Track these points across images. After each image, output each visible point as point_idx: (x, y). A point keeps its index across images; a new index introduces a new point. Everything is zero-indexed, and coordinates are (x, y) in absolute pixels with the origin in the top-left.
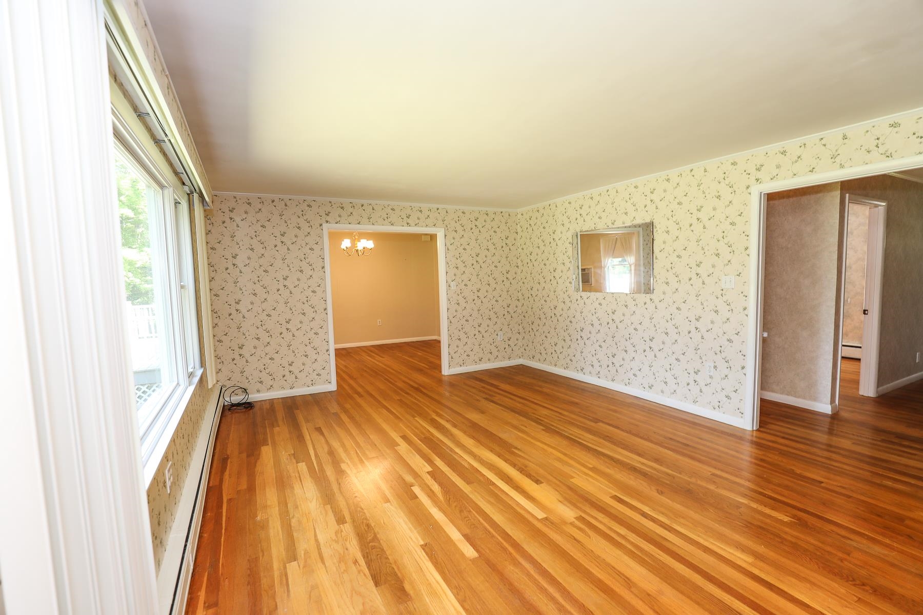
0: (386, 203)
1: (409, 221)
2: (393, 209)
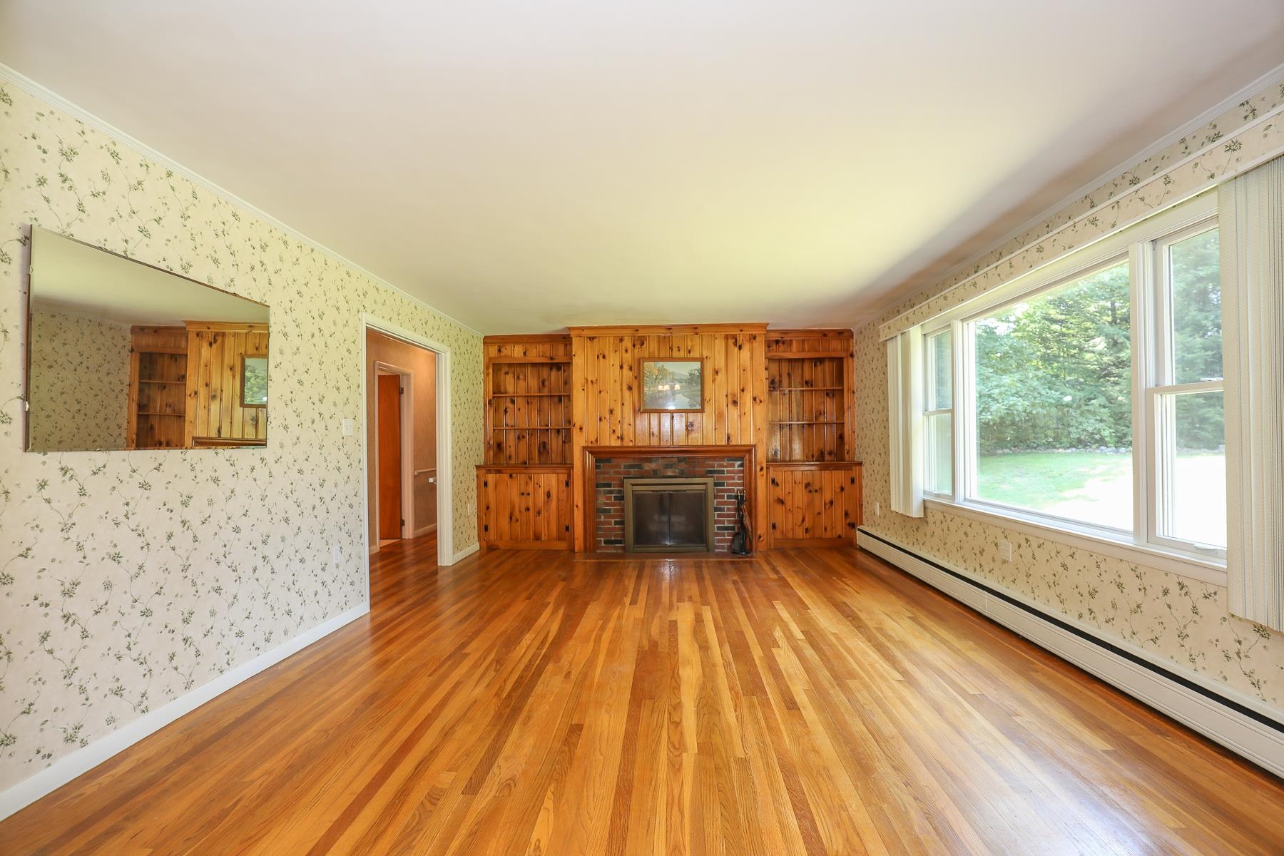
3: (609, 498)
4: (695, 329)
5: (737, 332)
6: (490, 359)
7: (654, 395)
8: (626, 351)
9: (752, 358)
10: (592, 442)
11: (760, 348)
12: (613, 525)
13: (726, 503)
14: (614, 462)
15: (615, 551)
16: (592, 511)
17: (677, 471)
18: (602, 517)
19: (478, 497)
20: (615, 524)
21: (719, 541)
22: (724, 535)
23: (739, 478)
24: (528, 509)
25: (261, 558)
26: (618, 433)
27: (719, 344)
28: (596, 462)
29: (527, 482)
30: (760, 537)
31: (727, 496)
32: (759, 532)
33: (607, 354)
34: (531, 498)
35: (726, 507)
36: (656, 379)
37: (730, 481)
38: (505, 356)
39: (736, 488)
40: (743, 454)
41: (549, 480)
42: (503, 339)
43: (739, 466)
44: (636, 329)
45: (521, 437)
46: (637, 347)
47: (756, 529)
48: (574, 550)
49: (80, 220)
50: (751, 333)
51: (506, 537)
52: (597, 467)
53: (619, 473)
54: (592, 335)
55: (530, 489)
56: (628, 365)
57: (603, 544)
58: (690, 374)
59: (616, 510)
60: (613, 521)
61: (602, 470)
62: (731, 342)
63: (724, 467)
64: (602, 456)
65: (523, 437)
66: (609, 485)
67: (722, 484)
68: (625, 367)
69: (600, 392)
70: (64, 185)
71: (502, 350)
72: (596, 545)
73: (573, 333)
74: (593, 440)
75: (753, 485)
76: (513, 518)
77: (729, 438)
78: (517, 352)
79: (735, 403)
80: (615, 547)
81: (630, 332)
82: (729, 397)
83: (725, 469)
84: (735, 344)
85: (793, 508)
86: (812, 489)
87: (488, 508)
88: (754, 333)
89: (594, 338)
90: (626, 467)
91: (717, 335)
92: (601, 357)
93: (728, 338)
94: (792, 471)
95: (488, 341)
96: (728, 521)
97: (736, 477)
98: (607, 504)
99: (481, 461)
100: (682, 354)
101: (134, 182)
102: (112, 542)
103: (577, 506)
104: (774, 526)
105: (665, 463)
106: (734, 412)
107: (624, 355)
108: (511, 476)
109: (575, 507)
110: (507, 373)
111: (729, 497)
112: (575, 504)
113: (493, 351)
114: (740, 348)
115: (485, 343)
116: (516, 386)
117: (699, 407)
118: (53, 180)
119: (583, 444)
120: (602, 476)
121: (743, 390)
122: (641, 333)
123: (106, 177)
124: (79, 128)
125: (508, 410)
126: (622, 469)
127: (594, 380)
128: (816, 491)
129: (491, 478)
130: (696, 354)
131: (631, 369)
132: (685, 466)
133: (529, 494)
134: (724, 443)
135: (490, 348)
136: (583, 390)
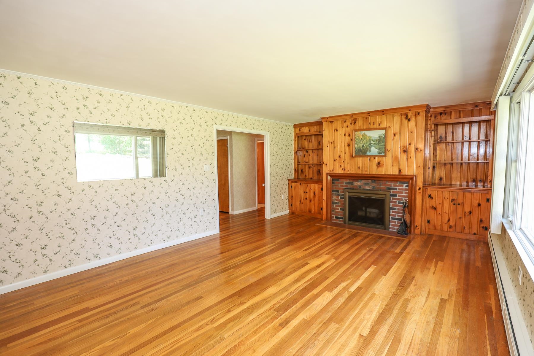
3: (338, 198)
4: (382, 112)
5: (407, 111)
6: (296, 134)
7: (360, 148)
8: (347, 127)
9: (416, 125)
10: (331, 171)
11: (421, 119)
12: (339, 210)
13: (397, 206)
14: (341, 181)
15: (340, 222)
16: (331, 203)
17: (371, 187)
18: (335, 206)
19: (289, 192)
20: (340, 210)
21: (392, 225)
22: (395, 222)
23: (406, 193)
24: (307, 199)
25: (165, 212)
26: (343, 167)
27: (396, 119)
28: (332, 180)
29: (306, 187)
30: (417, 226)
31: (398, 202)
32: (416, 224)
33: (338, 129)
34: (308, 194)
35: (397, 208)
36: (361, 140)
37: (400, 194)
38: (302, 132)
39: (403, 198)
40: (408, 180)
41: (315, 187)
42: (301, 125)
43: (406, 186)
44: (352, 115)
45: (310, 167)
46: (353, 124)
47: (414, 222)
48: (322, 219)
49: (91, 116)
50: (416, 111)
51: (298, 209)
52: (333, 183)
53: (342, 186)
54: (331, 120)
55: (308, 190)
56: (348, 134)
57: (335, 218)
58: (379, 137)
59: (341, 203)
60: (339, 208)
61: (335, 184)
62: (404, 117)
63: (397, 186)
64: (335, 177)
65: (311, 167)
66: (338, 191)
67: (396, 196)
68: (347, 134)
69: (335, 147)
70: (85, 108)
71: (301, 130)
72: (331, 218)
73: (323, 120)
74: (332, 170)
75: (413, 198)
76: (301, 202)
77: (400, 171)
78: (306, 130)
79: (405, 151)
80: (340, 220)
81: (349, 117)
82: (401, 148)
83: (398, 188)
84: (406, 118)
85: (442, 212)
86: (456, 203)
87: (292, 197)
88: (418, 111)
89: (333, 122)
90: (346, 183)
91: (396, 114)
92: (335, 130)
93: (402, 115)
94: (443, 191)
95: (295, 126)
96: (398, 215)
97: (404, 192)
98: (337, 200)
99: (292, 177)
100: (376, 126)
101: (108, 101)
102: (106, 206)
103: (324, 200)
104: (429, 222)
105: (365, 182)
106: (404, 157)
107: (346, 129)
108: (300, 184)
109: (323, 200)
110: (305, 139)
111: (399, 203)
112: (323, 199)
113: (297, 130)
114: (409, 120)
115: (294, 127)
116: (308, 145)
117: (383, 154)
118: (81, 107)
119: (327, 172)
120: (335, 187)
121: (410, 144)
122: (354, 117)
123: (98, 102)
124: (89, 90)
125: (305, 155)
126: (344, 184)
127: (332, 142)
128: (459, 204)
129: (293, 184)
130: (383, 126)
131: (349, 135)
132: (375, 184)
133: (307, 192)
134: (397, 173)
135: (296, 129)
136: (328, 146)
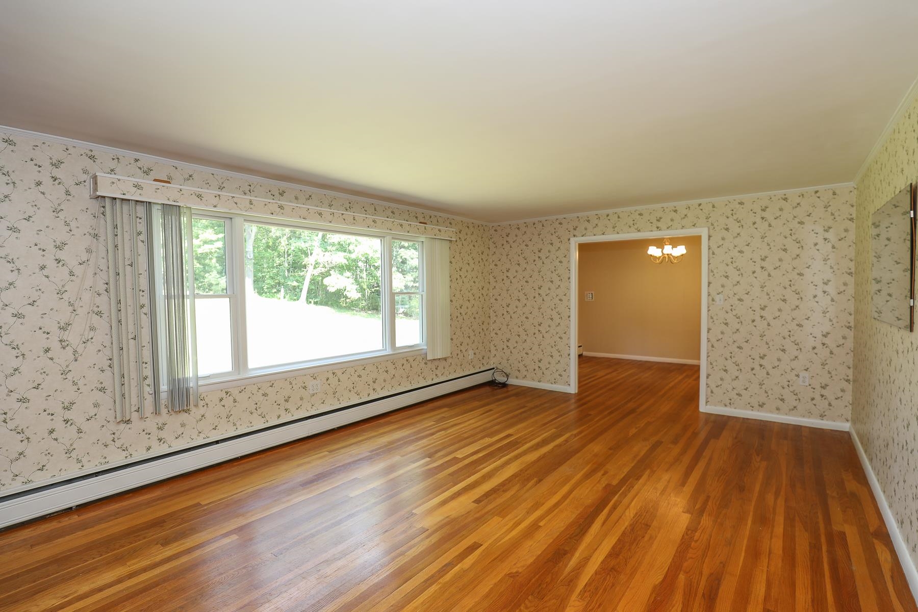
0: (632, 209)
1: (659, 224)
2: (640, 214)
